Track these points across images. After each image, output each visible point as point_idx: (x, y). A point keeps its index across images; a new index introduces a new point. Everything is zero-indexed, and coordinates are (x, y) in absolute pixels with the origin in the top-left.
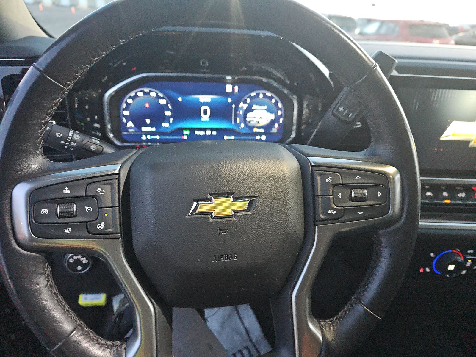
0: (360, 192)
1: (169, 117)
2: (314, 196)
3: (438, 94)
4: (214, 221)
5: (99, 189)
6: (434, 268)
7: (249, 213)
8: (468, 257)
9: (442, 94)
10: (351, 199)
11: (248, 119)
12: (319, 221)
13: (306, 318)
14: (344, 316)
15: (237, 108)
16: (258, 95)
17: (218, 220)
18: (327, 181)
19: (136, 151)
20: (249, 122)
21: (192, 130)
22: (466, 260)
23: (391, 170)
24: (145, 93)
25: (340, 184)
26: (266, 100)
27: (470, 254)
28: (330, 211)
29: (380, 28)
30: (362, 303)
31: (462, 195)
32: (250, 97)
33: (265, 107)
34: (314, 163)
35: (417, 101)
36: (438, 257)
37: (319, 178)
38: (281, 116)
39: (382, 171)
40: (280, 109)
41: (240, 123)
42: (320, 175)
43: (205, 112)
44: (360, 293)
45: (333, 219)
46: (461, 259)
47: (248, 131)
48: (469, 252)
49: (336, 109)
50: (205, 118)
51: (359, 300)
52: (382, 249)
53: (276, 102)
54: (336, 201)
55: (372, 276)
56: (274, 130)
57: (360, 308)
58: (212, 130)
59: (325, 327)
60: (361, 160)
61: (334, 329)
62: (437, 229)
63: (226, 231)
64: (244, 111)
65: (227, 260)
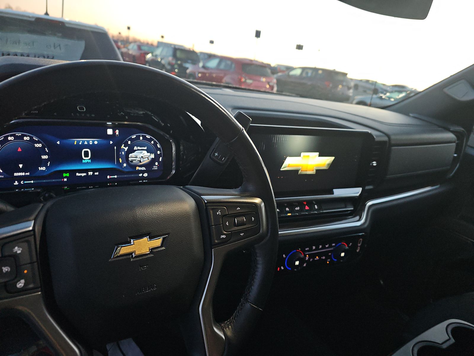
0: (240, 219)
1: (46, 161)
2: (209, 226)
3: (277, 138)
4: (135, 259)
5: (16, 248)
6: (287, 267)
7: (164, 248)
8: (306, 254)
9: (279, 138)
10: (235, 225)
11: (130, 159)
12: (215, 245)
13: (212, 324)
14: (237, 315)
15: (119, 149)
16: (138, 137)
17: (138, 259)
18: (218, 214)
19: (42, 205)
20: (132, 161)
21: (73, 172)
22: (305, 256)
23: (258, 200)
24: (16, 137)
25: (227, 215)
26: (146, 142)
27: (308, 251)
28: (221, 236)
29: (219, 63)
30: (248, 302)
31: (298, 208)
32: (131, 140)
33: (146, 148)
34: (206, 201)
35: (263, 144)
36: (288, 257)
37: (211, 212)
38: (160, 155)
39: (254, 202)
40: (159, 149)
41: (123, 163)
42: (213, 209)
43: (86, 154)
44: (247, 295)
45: (224, 242)
46: (302, 256)
47: (131, 170)
48: (306, 249)
49: (212, 154)
50: (86, 160)
51: (247, 300)
52: (258, 258)
53: (155, 144)
54: (225, 228)
55: (253, 280)
56: (155, 168)
57: (248, 305)
58: (94, 170)
59: (225, 327)
60: (238, 195)
61: (231, 327)
62: (286, 236)
63: (146, 267)
64: (125, 152)
65: (148, 291)
